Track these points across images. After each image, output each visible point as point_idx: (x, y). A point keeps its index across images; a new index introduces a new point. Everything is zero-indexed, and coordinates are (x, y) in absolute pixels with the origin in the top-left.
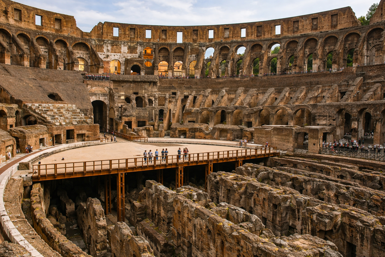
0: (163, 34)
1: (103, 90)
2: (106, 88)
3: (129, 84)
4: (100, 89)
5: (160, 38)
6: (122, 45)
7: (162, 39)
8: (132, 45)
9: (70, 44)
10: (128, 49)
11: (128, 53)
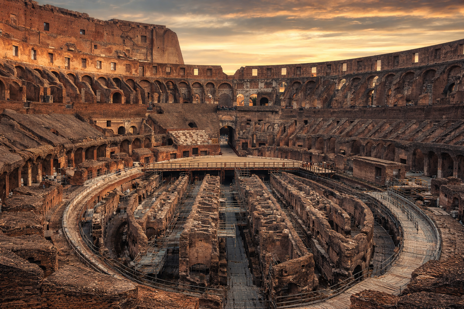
0: (298, 71)
1: (231, 118)
2: (233, 117)
3: (254, 113)
4: (229, 117)
5: (294, 74)
6: (260, 82)
7: (296, 75)
8: (268, 81)
9: (217, 85)
10: (265, 85)
11: (264, 88)
